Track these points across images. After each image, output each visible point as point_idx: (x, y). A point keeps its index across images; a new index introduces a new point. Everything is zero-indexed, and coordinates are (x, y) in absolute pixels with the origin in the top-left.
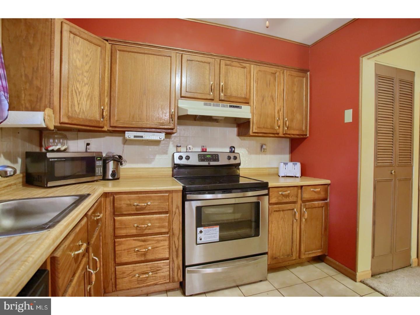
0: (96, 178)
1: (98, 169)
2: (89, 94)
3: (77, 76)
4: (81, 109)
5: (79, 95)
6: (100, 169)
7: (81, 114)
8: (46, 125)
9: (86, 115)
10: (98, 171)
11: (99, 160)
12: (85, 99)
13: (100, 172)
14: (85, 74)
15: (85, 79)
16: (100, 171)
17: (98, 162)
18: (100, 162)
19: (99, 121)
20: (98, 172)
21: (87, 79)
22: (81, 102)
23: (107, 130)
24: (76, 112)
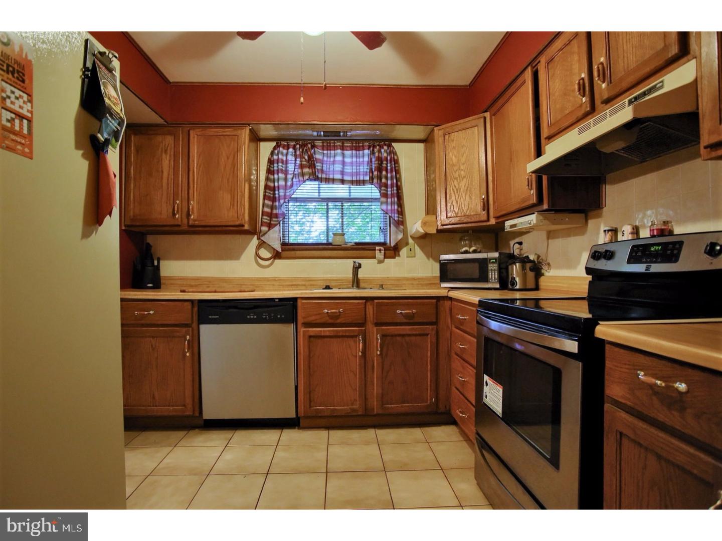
0: (490, 285)
1: (492, 274)
2: (468, 187)
3: (454, 173)
4: (459, 206)
5: (457, 192)
6: (495, 274)
7: (459, 213)
8: (424, 231)
9: (465, 212)
10: (492, 276)
11: (493, 262)
12: (464, 195)
13: (495, 278)
14: (462, 167)
15: (462, 173)
16: (495, 276)
17: (492, 265)
18: (494, 265)
19: (480, 214)
20: (492, 278)
21: (464, 171)
22: (459, 198)
23: (494, 223)
24: (455, 211)
